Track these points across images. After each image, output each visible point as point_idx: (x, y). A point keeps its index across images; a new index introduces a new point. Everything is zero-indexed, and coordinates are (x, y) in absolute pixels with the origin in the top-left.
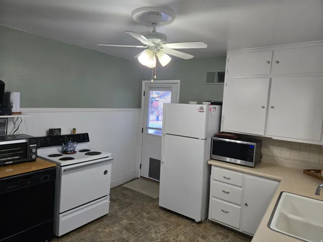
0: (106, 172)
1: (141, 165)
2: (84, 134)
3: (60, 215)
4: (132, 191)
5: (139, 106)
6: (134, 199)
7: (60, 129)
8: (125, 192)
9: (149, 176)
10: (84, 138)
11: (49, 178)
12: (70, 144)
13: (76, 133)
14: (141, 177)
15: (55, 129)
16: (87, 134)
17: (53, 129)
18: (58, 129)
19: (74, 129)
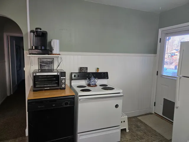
0: (117, 106)
1: (155, 103)
2: (104, 73)
3: (78, 134)
4: (145, 125)
5: (155, 52)
6: (145, 133)
7: (87, 68)
8: (139, 124)
9: (163, 114)
10: (105, 75)
11: (69, 104)
12: (93, 79)
13: (99, 72)
14: (155, 113)
15: (83, 68)
16: (107, 73)
17: (82, 68)
18: (85, 68)
19: (98, 69)
